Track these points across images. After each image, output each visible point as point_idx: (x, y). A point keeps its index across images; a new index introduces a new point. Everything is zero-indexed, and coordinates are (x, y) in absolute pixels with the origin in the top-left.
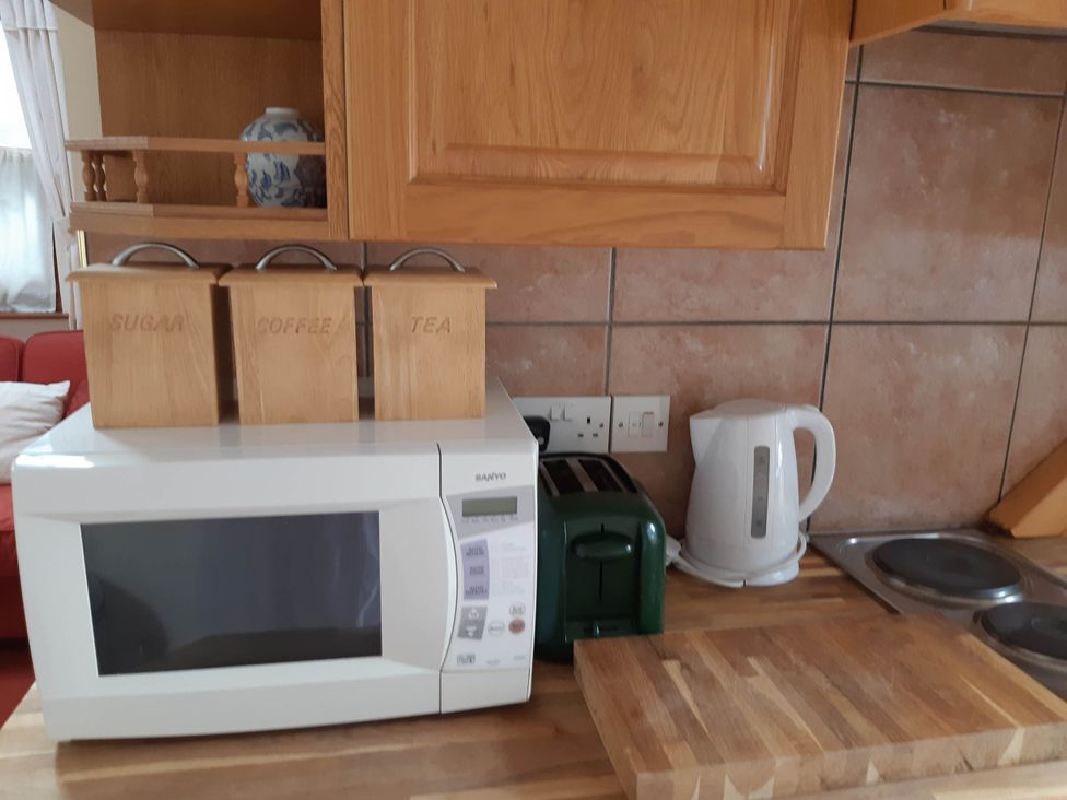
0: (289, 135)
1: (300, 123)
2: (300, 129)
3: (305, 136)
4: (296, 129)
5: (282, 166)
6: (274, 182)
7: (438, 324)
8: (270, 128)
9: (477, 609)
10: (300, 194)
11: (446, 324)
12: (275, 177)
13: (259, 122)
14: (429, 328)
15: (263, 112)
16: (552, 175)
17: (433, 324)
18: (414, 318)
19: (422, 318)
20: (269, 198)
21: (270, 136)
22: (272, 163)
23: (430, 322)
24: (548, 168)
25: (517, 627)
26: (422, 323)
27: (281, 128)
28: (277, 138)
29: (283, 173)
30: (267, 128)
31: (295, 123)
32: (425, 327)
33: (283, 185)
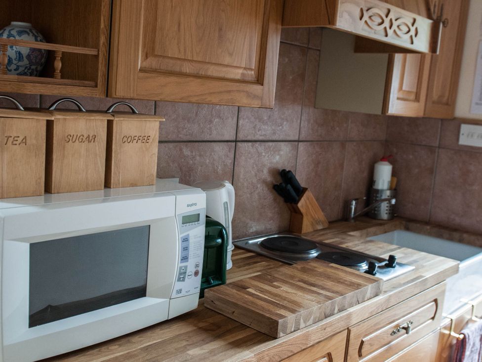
0: (25, 37)
1: (31, 30)
2: (31, 34)
3: (33, 38)
4: (29, 34)
5: (20, 53)
6: (15, 62)
7: (20, 140)
8: (14, 32)
9: (184, 266)
10: (28, 69)
11: (24, 141)
12: (15, 59)
13: (8, 29)
14: (15, 142)
15: (10, 24)
16: (188, 71)
17: (17, 140)
18: (6, 137)
19: (11, 137)
20: (10, 71)
21: (14, 37)
22: (14, 51)
23: (16, 139)
24: (187, 68)
25: (196, 273)
26: (11, 139)
27: (20, 33)
28: (17, 38)
29: (20, 57)
30: (12, 32)
31: (28, 30)
32: (12, 143)
33: (20, 63)
